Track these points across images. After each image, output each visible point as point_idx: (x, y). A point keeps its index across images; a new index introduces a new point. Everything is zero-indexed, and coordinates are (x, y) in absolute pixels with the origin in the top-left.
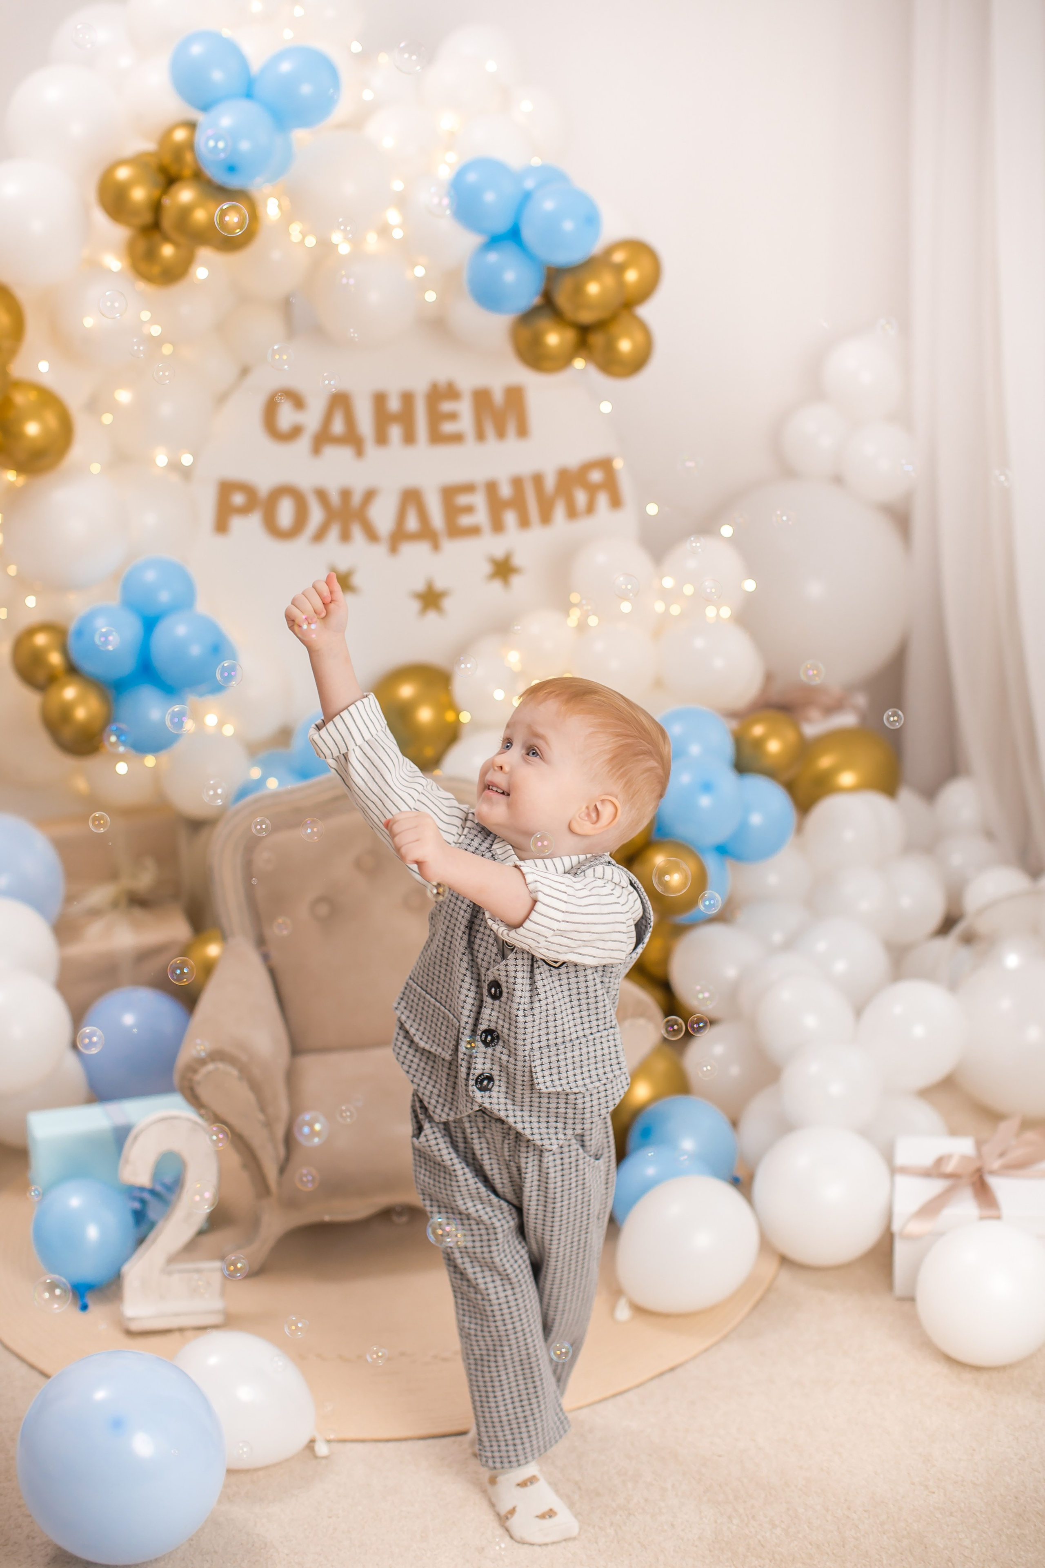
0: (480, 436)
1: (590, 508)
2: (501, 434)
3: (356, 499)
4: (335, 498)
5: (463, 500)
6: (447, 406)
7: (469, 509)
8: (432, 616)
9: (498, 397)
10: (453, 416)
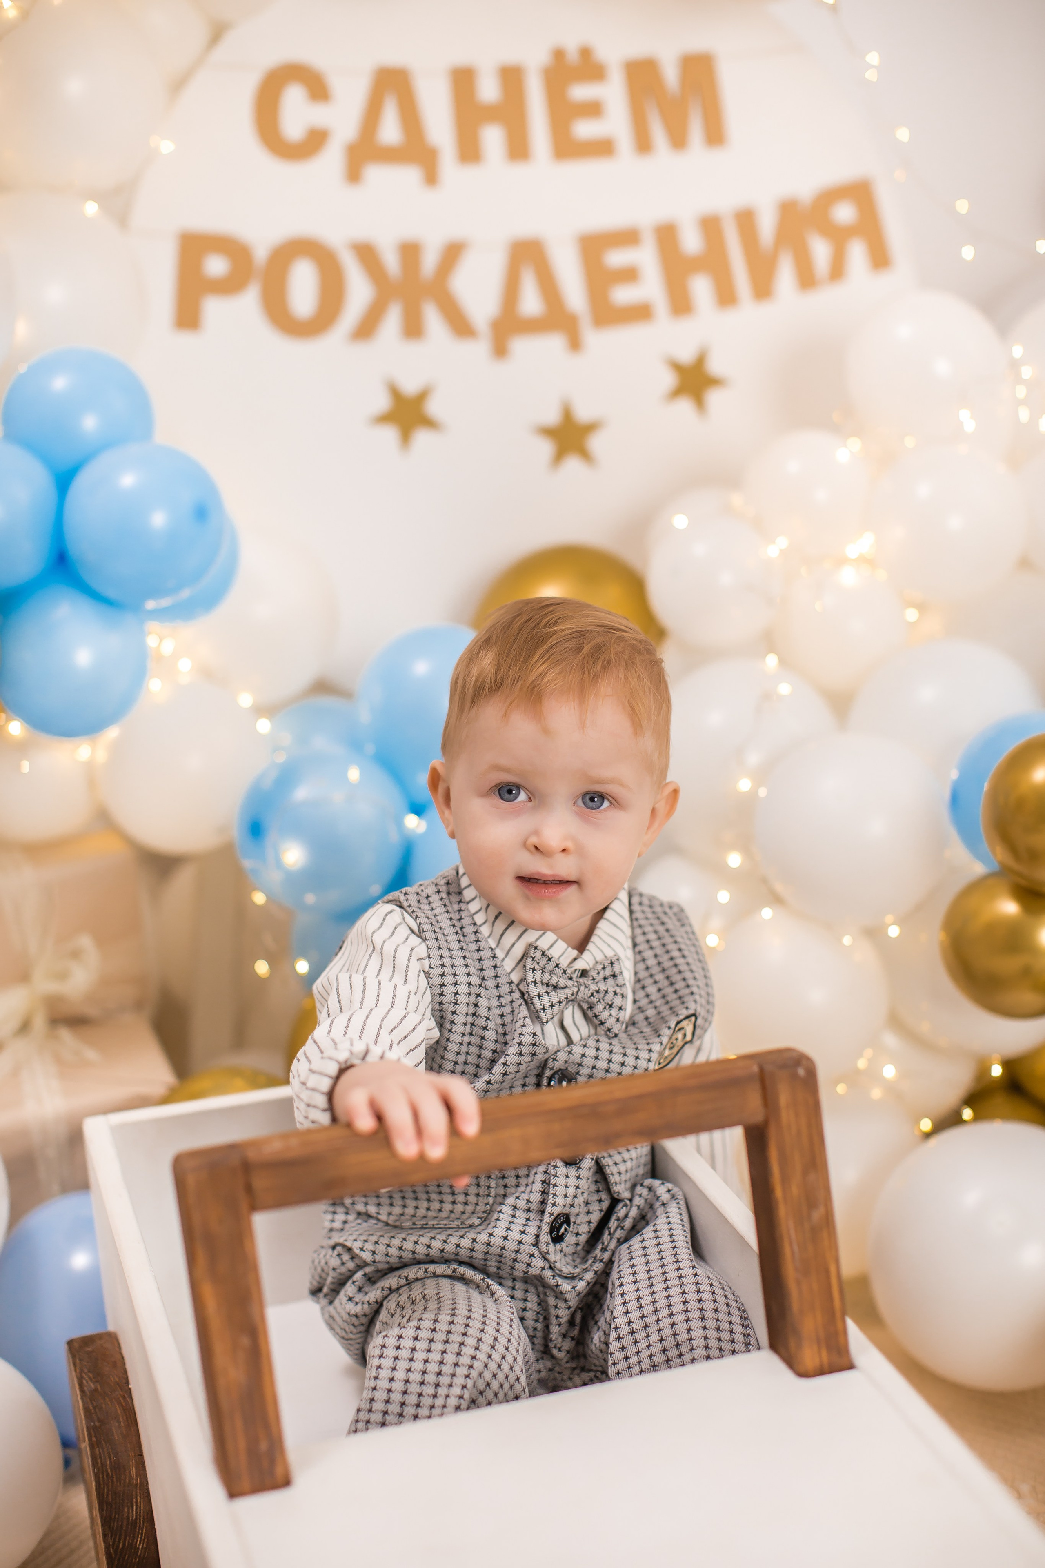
0: (643, 144)
1: (837, 271)
2: (678, 141)
3: (430, 261)
4: (391, 262)
5: (616, 258)
6: (581, 92)
7: (630, 275)
8: (573, 465)
9: (671, 75)
10: (593, 109)
